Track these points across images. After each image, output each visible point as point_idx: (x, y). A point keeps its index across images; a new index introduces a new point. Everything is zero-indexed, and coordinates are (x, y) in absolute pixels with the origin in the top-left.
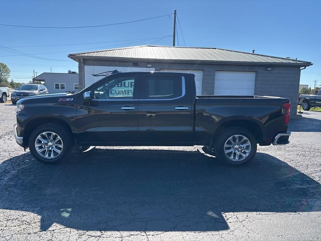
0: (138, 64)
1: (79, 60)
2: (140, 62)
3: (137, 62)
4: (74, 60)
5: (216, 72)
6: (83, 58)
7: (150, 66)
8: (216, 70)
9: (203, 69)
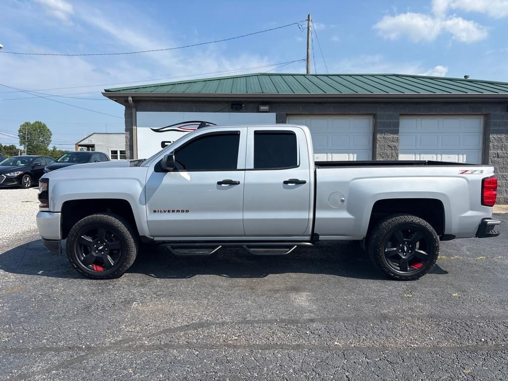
0: (241, 105)
1: (125, 101)
2: (246, 102)
3: (240, 101)
4: (116, 101)
5: (401, 117)
6: (132, 97)
7: (266, 108)
8: (401, 115)
9: (375, 113)
